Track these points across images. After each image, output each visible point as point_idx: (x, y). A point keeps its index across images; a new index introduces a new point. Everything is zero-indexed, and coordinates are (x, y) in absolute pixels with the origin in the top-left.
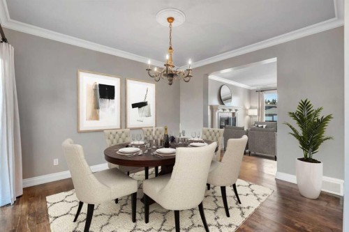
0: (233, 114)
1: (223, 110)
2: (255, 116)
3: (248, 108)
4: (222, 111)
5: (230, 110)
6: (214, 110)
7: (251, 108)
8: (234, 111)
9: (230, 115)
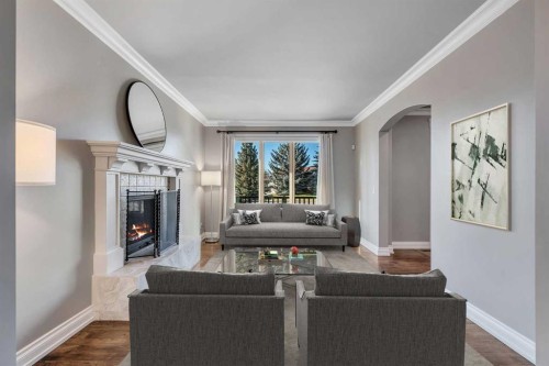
0: (170, 180)
1: (140, 165)
2: (215, 187)
3: (200, 167)
4: (135, 169)
5: (162, 168)
6: (100, 163)
7: (206, 168)
8: (171, 173)
9: (161, 185)
